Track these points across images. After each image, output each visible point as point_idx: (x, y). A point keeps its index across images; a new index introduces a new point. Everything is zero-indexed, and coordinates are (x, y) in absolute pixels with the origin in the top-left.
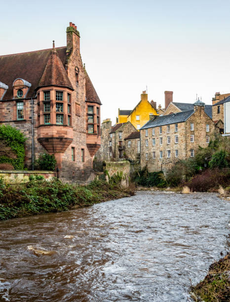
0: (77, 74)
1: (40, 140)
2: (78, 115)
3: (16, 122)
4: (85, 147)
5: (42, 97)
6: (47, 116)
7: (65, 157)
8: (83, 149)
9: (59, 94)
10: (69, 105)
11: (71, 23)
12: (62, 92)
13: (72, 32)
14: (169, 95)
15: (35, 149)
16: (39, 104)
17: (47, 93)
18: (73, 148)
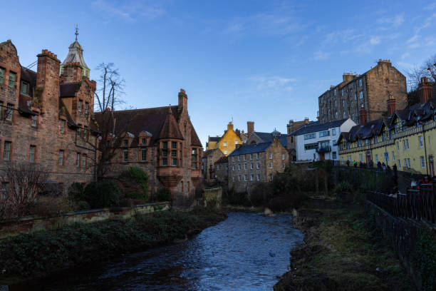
0: (185, 126)
1: (159, 177)
2: (186, 156)
3: (140, 163)
4: (190, 180)
5: (161, 145)
6: (165, 160)
7: (177, 189)
8: (188, 182)
9: (174, 144)
10: (181, 151)
11: (181, 90)
12: (176, 143)
13: (182, 96)
14: (250, 125)
15: (154, 183)
16: (158, 150)
17: (166, 143)
18: (182, 182)
